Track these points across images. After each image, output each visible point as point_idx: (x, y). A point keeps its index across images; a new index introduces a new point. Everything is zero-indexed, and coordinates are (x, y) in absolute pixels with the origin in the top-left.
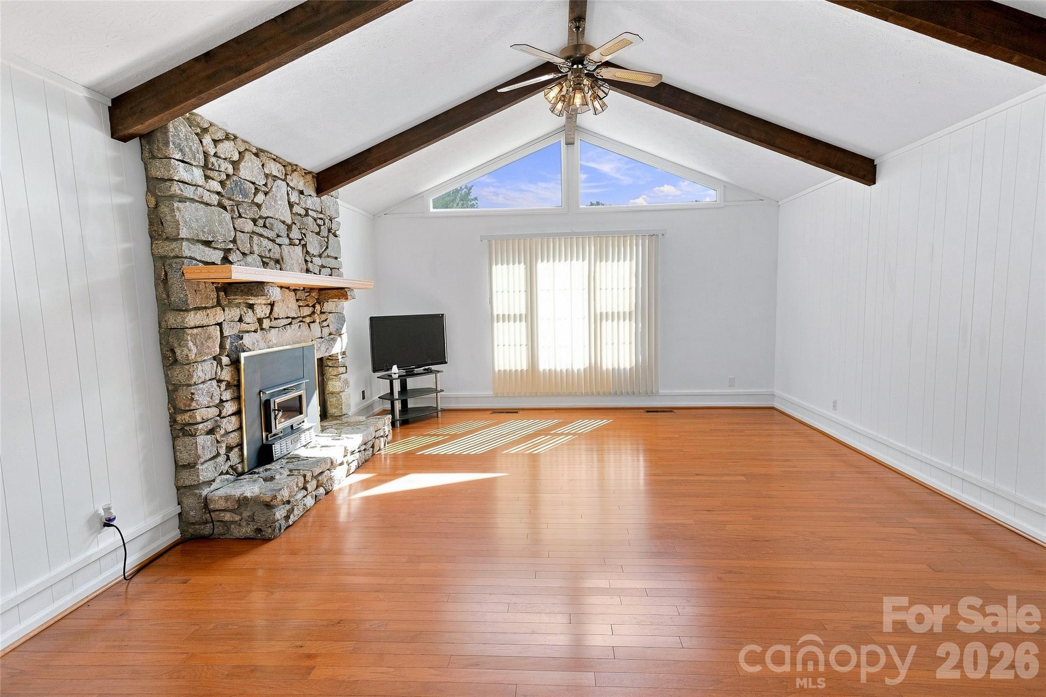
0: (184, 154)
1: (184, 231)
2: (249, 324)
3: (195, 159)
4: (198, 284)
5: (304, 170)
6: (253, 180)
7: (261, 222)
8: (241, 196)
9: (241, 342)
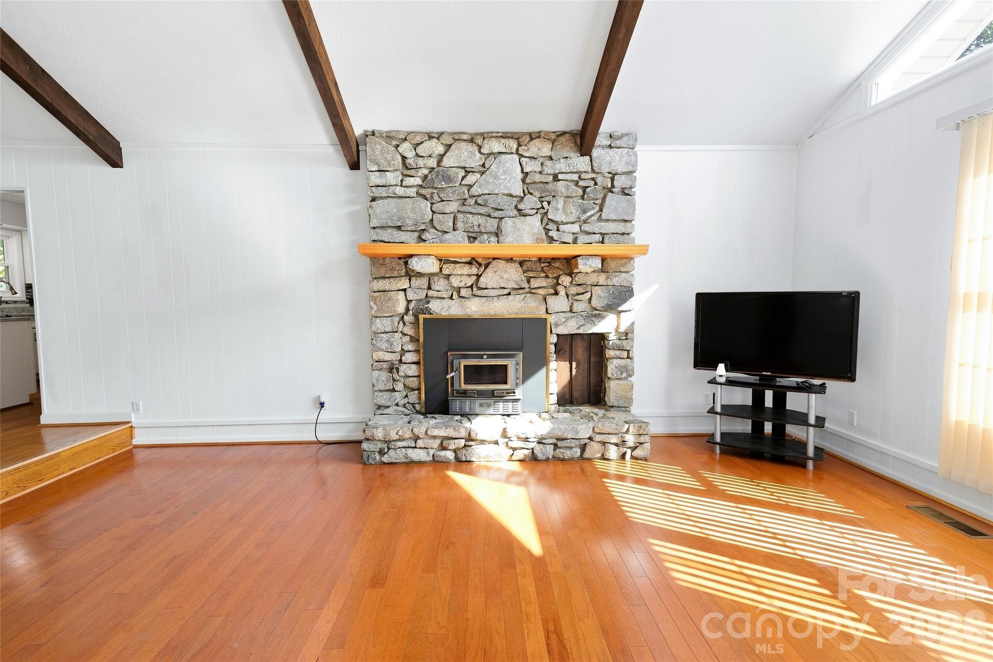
0: (379, 165)
1: (374, 221)
2: (439, 291)
3: (390, 166)
4: (384, 258)
5: (554, 132)
6: (462, 164)
7: (472, 201)
8: (443, 183)
9: (426, 306)
